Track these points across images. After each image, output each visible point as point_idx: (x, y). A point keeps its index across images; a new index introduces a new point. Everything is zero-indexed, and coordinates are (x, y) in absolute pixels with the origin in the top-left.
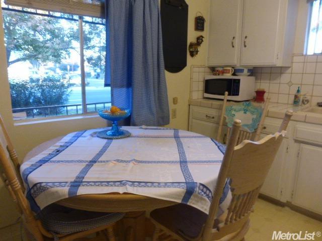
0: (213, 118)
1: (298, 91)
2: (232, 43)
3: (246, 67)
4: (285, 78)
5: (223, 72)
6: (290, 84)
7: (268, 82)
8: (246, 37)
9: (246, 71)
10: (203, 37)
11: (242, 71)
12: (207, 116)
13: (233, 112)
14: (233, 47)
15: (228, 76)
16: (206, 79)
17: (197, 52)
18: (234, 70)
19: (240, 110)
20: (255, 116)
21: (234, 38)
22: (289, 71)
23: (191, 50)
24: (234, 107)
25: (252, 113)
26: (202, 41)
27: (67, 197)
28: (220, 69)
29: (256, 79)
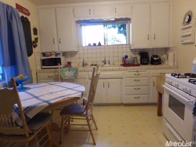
0: (52, 77)
1: (84, 61)
2: (54, 41)
3: (62, 52)
4: (77, 56)
5: (51, 55)
6: (79, 58)
7: (70, 58)
8: (60, 39)
9: (61, 54)
10: (38, 38)
11: (59, 54)
12: (48, 77)
13: (64, 72)
14: (54, 43)
15: (53, 57)
16: (42, 59)
17: (37, 45)
18: (56, 54)
19: (67, 71)
20: (74, 72)
21: (54, 39)
22: (78, 53)
23: (34, 45)
24: (64, 70)
25: (73, 71)
26: (38, 40)
27: (48, 105)
28: (49, 54)
29: (65, 57)
